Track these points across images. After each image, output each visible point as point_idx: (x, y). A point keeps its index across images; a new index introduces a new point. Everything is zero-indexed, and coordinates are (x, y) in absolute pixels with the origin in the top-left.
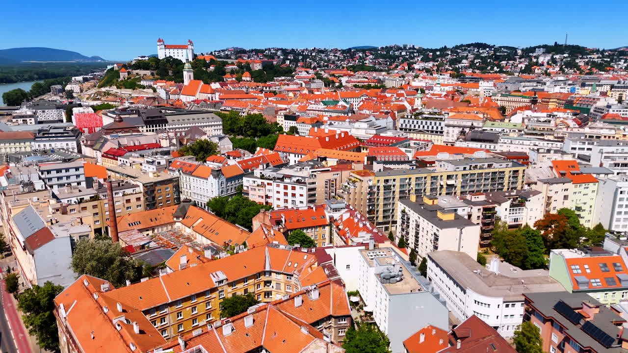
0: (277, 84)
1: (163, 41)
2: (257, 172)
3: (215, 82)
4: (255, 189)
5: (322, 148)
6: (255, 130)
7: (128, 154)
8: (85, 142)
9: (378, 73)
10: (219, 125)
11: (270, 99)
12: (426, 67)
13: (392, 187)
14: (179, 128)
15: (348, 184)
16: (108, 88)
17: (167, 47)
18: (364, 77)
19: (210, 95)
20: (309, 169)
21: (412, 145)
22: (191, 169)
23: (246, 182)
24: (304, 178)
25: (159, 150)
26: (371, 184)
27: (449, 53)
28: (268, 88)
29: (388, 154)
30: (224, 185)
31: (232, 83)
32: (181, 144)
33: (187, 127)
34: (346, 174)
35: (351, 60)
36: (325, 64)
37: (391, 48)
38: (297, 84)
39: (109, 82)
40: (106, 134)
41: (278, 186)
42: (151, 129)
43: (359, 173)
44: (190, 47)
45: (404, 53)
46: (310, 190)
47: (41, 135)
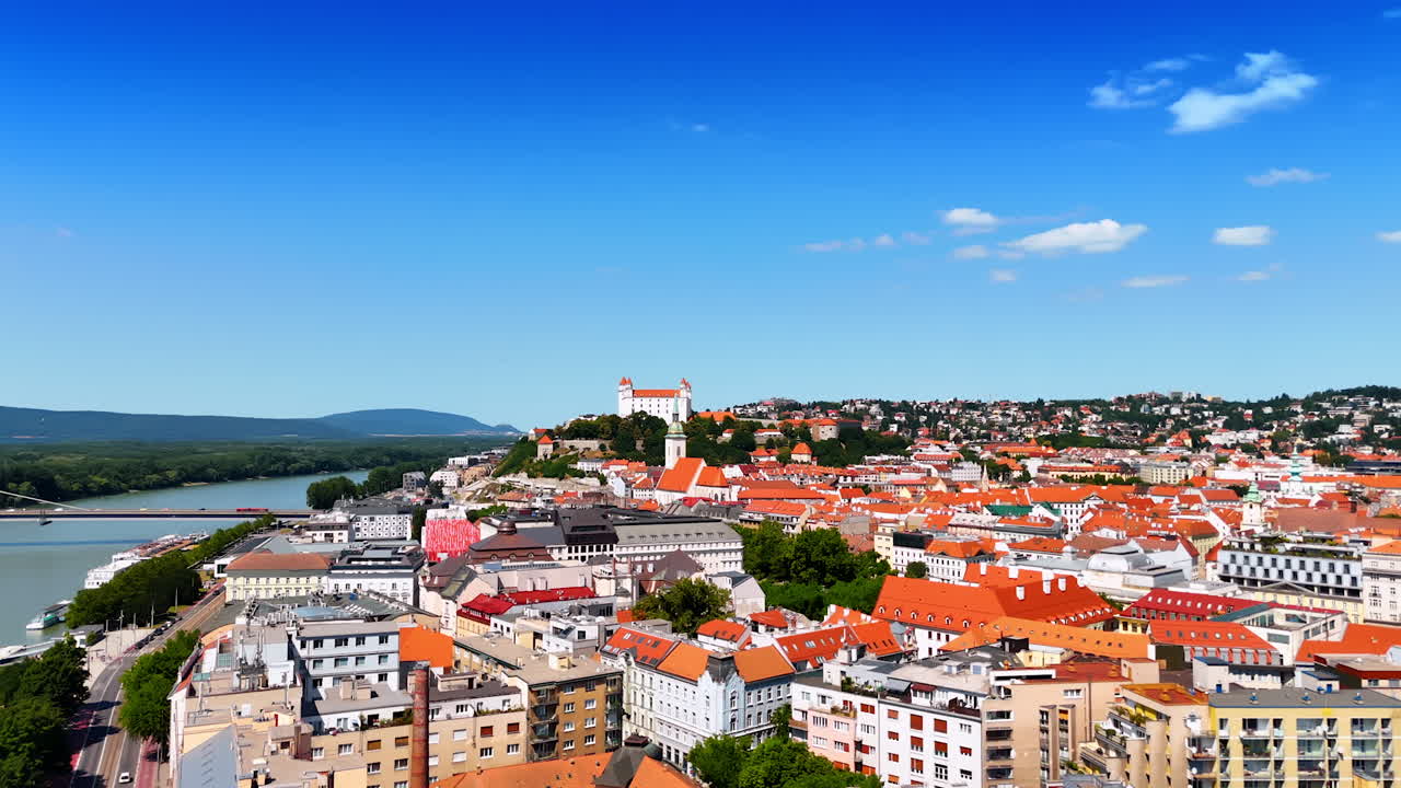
0: (874, 470)
1: (630, 382)
2: (832, 671)
3: (732, 464)
4: (825, 722)
5: (1009, 614)
6: (821, 567)
7: (515, 609)
8: (428, 580)
9: (1117, 451)
10: (736, 551)
11: (854, 501)
12: (1241, 441)
13: (1271, 746)
14: (642, 555)
15: (1116, 724)
16: (510, 478)
17: (636, 394)
18: (1083, 461)
19: (718, 491)
20: (984, 670)
21: (1280, 621)
22: (657, 653)
23: (801, 697)
24: (974, 696)
25: (588, 602)
26: (1197, 729)
27: (1299, 409)
28: (849, 479)
29: (1214, 642)
30: (739, 703)
31: (769, 467)
32: (642, 592)
33: (661, 554)
34: (1103, 693)
35: (1044, 424)
36: (983, 431)
37: (1142, 399)
38: (918, 470)
39: (512, 466)
40: (477, 561)
41: (893, 715)
42: (580, 554)
43: (1151, 692)
44: (684, 393)
45: (1175, 411)
46: (993, 735)
47: (344, 562)
